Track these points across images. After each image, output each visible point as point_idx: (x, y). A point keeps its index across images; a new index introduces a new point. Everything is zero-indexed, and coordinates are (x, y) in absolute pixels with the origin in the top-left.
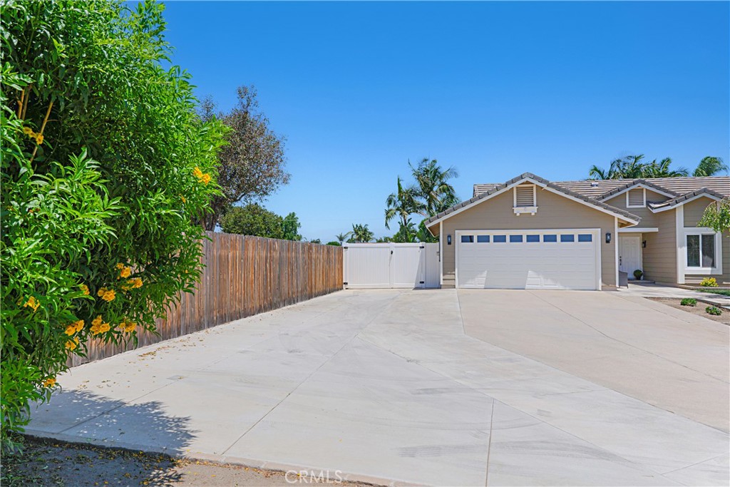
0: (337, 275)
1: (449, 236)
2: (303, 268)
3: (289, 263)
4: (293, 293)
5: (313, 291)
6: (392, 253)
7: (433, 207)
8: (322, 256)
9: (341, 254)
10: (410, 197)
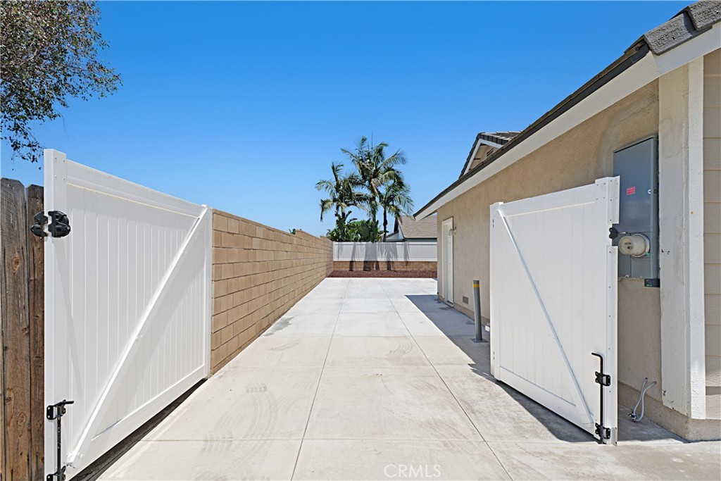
10: (349, 186)
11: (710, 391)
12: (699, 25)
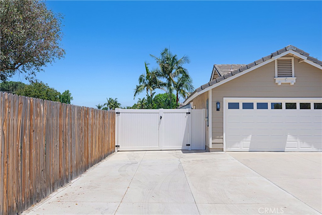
0: (110, 139)
1: (218, 103)
2: (79, 136)
3: (62, 132)
4: (65, 170)
5: (90, 161)
6: (161, 117)
7: (172, 84)
8: (98, 121)
9: (113, 119)
10: (155, 77)
11: (212, 143)
12: (210, 85)
